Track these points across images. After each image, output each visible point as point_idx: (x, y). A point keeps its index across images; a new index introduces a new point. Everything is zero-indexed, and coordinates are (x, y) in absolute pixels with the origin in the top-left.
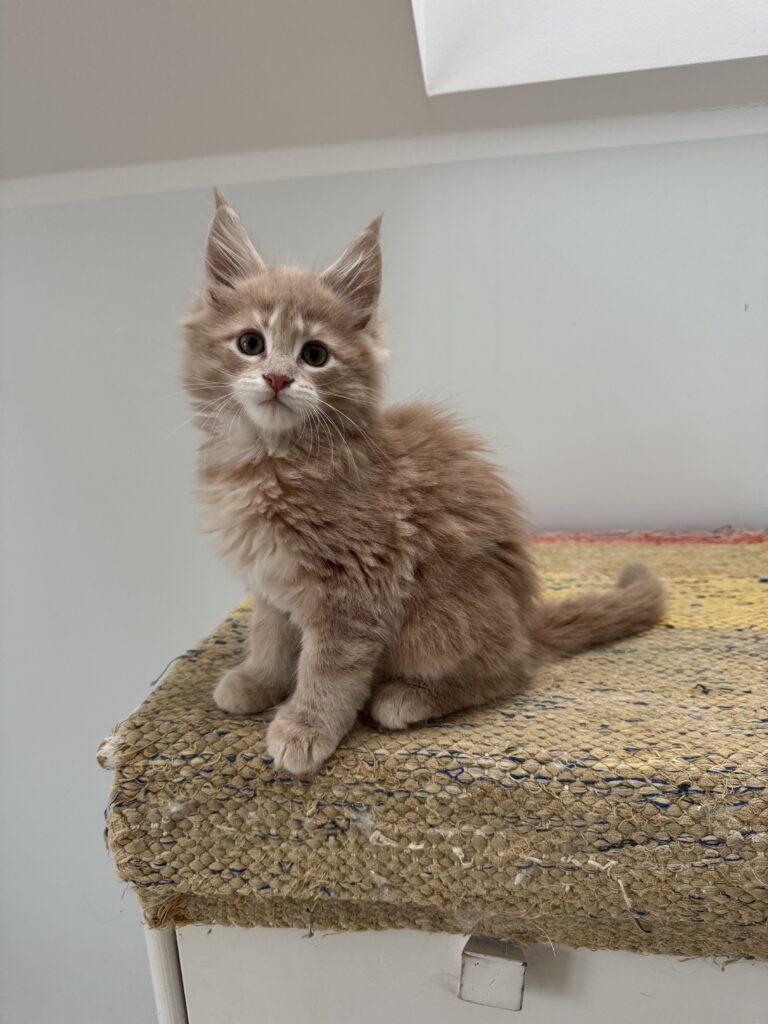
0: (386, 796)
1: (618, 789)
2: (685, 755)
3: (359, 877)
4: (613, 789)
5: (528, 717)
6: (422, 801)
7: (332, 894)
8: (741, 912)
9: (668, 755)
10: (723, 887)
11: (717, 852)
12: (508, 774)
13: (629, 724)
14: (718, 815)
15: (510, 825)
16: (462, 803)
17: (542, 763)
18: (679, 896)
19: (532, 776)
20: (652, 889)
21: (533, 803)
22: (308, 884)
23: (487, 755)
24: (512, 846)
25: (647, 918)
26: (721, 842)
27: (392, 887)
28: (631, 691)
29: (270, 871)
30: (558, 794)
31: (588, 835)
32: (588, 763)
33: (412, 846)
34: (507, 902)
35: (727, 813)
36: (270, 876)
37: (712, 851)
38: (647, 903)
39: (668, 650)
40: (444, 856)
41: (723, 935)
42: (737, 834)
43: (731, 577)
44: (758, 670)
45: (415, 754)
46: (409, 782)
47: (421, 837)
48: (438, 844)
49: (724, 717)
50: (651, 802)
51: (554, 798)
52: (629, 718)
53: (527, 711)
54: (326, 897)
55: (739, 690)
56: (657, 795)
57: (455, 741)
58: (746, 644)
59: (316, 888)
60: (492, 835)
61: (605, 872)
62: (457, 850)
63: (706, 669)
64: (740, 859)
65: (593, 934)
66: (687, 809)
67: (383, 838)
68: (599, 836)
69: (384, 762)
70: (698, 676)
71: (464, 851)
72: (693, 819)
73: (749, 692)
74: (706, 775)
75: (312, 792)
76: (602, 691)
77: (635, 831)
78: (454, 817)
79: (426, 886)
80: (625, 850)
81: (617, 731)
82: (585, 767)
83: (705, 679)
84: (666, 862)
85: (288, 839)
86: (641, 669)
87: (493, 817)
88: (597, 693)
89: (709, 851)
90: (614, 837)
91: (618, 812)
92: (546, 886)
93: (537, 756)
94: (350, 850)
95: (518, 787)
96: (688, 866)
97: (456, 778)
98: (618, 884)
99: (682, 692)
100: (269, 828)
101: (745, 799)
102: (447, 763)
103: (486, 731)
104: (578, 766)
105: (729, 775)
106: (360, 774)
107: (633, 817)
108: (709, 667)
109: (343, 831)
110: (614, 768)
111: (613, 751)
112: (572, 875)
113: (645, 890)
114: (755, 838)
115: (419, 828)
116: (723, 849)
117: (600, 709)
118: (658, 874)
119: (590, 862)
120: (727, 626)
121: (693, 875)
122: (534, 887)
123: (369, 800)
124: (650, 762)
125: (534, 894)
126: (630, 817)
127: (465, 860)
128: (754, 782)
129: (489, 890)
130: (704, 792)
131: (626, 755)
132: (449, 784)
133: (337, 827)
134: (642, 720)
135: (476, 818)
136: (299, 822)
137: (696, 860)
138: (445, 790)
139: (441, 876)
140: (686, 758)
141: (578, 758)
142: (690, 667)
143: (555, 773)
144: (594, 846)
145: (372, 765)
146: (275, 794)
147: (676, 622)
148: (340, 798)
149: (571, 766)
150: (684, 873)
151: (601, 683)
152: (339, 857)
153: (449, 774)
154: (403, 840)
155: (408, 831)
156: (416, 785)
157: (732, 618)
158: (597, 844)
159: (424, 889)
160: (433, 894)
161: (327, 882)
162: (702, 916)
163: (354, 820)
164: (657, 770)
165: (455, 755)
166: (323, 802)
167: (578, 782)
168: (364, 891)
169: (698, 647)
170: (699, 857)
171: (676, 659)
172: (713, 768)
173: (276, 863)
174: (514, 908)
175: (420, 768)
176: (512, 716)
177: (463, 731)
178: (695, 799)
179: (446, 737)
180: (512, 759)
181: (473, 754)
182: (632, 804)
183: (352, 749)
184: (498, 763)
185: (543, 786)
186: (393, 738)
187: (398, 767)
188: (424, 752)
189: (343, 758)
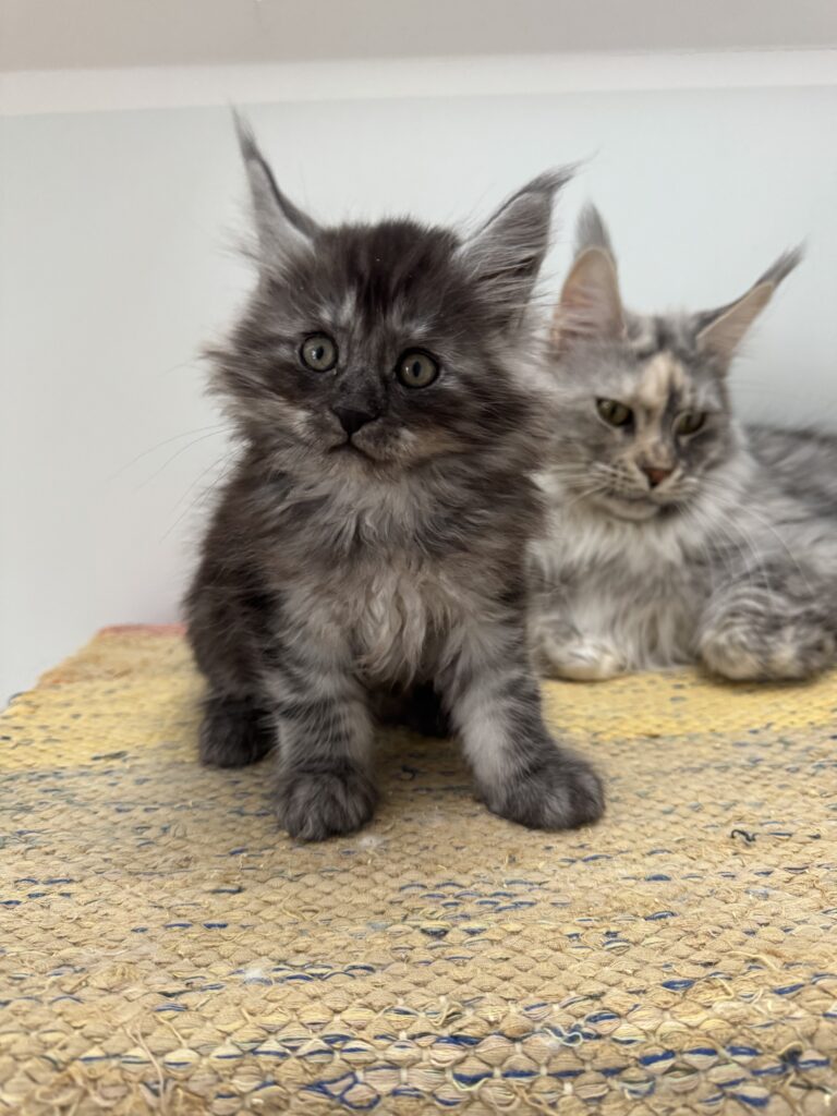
1: (668, 1079)
2: (777, 985)
4: (659, 1079)
5: (472, 933)
9: (747, 989)
12: (449, 1075)
13: (653, 926)
17: (514, 1040)
19: (497, 1072)
23: (403, 1035)
28: (634, 856)
30: (554, 1105)
32: (604, 1027)
39: (666, 774)
44: (813, 796)
45: (254, 1052)
49: (803, 889)
50: (734, 1097)
52: (650, 913)
53: (466, 917)
55: (802, 835)
56: (744, 1080)
57: (337, 1012)
58: (774, 754)
63: (735, 803)
66: (802, 1103)
69: (186, 1080)
70: (730, 815)
73: (817, 837)
74: (825, 1025)
76: (585, 860)
81: (636, 943)
82: (599, 1037)
83: (741, 819)
86: (637, 811)
88: (580, 866)
93: (503, 1026)
95: (472, 1099)
97: (342, 1097)
99: (717, 849)
102: (321, 1066)
103: (395, 977)
104: (587, 1036)
108: (738, 797)
110: (654, 1032)
111: (644, 992)
117: (592, 897)
120: (734, 727)
124: (719, 1007)
130: (825, 1063)
131: (669, 998)
134: (673, 914)
140: (780, 992)
141: (582, 1016)
142: (710, 799)
143: (542, 1062)
145: (156, 1093)
147: (659, 726)
149: (573, 1039)
151: (582, 847)
153: (326, 1092)
164: (734, 1025)
165: (336, 1046)
167: (591, 1077)
169: (707, 766)
171: (684, 787)
175: (265, 1085)
176: (440, 934)
177: (352, 985)
178: (815, 1081)
179: (317, 1004)
180: (455, 1039)
181: (376, 1038)
182: (699, 1107)
183: (117, 1056)
184: (426, 1054)
185: (522, 1092)
186: (204, 1019)
187: (218, 1088)
188: (272, 1045)
189: (94, 1081)
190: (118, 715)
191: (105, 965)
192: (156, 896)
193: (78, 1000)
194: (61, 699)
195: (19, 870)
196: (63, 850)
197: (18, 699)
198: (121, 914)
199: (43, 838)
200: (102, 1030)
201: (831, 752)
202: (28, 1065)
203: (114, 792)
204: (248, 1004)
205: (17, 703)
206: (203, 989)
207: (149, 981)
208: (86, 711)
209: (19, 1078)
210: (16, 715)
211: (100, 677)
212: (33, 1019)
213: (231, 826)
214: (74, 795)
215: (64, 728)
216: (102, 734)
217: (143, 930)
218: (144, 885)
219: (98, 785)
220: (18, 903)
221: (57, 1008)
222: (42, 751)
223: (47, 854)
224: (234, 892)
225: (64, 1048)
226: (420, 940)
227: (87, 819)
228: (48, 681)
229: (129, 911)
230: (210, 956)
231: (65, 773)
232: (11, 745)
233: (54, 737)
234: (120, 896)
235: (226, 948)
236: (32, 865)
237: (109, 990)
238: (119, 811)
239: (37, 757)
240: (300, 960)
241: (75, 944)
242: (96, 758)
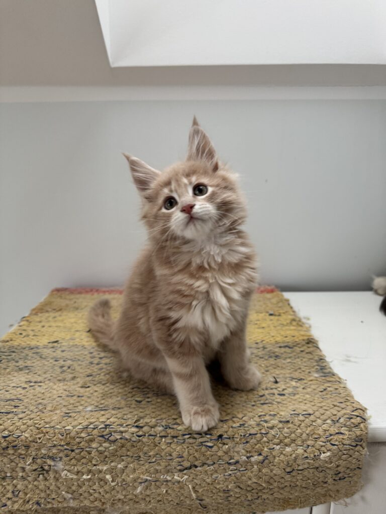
0: (70, 452)
1: (189, 440)
3: (56, 495)
4: (187, 440)
5: (148, 402)
6: (89, 453)
7: (42, 505)
8: (247, 495)
10: (238, 484)
11: (235, 468)
12: (135, 435)
14: (236, 449)
15: (136, 461)
16: (111, 452)
17: (152, 427)
18: (218, 491)
19: (147, 435)
20: (206, 488)
21: (147, 449)
22: (28, 502)
23: (124, 425)
24: (137, 472)
25: (204, 502)
26: (237, 462)
27: (74, 499)
29: (7, 496)
30: (159, 443)
31: (174, 464)
32: (175, 426)
33: (85, 477)
34: (135, 501)
35: (240, 448)
36: (7, 500)
37: (233, 467)
38: (203, 495)
40: (102, 480)
41: (242, 504)
42: (244, 458)
43: (257, 312)
44: (262, 367)
45: (87, 428)
46: (83, 443)
47: (90, 471)
48: (98, 474)
50: (204, 445)
51: (157, 446)
53: (148, 398)
54: (38, 507)
56: (208, 441)
57: (108, 419)
58: (259, 351)
59: (33, 503)
60: (127, 467)
61: (183, 482)
62: (108, 477)
64: (246, 470)
65: (180, 510)
66: (222, 447)
67: (69, 474)
68: (180, 464)
69: (70, 433)
71: (112, 477)
72: (224, 452)
74: (231, 429)
75: (30, 452)
77: (197, 460)
78: (107, 459)
79: (92, 497)
80: (192, 470)
84: (212, 475)
85: (17, 478)
87: (127, 457)
89: (232, 467)
90: (187, 464)
91: (188, 452)
92: (154, 491)
93: (150, 424)
94: (51, 481)
95: (140, 441)
96: (222, 475)
97: (108, 439)
98: (189, 487)
100: (6, 473)
101: (248, 440)
102: (103, 432)
103: (125, 410)
104: (170, 428)
105: (241, 428)
106: (56, 441)
107: (195, 454)
109: (47, 471)
110: (187, 428)
112: (167, 484)
113: (202, 489)
114: (253, 459)
115: (88, 467)
116: (239, 466)
118: (208, 481)
119: (175, 477)
120: (251, 341)
121: (224, 480)
122: (148, 492)
123: (61, 455)
125: (148, 496)
126: (194, 454)
127: (113, 481)
128: (253, 431)
129: (125, 496)
130: (229, 438)
132: (105, 442)
133: (44, 470)
135: (118, 458)
136: (23, 469)
137: (226, 472)
138: (102, 446)
139: (101, 491)
140: (222, 420)
141: (170, 423)
143: (158, 432)
144: (177, 469)
145: (63, 436)
146: (9, 454)
148: (45, 455)
149: (166, 428)
150: (221, 479)
152: (45, 485)
153: (104, 437)
154: (80, 473)
155: (82, 469)
156: (87, 445)
157: (254, 336)
158: (179, 468)
159: (92, 498)
160: (96, 500)
161: (39, 499)
162: (230, 499)
163: (53, 466)
165: (108, 427)
166: (36, 457)
167: (169, 438)
168: (60, 502)
170: (227, 471)
172: (234, 425)
173: (10, 491)
174: (138, 504)
175: (89, 435)
176: (140, 402)
177: (113, 412)
178: (225, 442)
179: (104, 417)
180: (137, 427)
181: (118, 425)
182: (195, 447)
183: (53, 427)
184: (130, 429)
185: (152, 440)
186: (75, 420)
187: (77, 436)
188: (92, 426)
189: (47, 432)
190: (57, 327)
191: (51, 405)
192: (65, 387)
193: (43, 412)
194: (38, 320)
195: (27, 378)
196: (40, 373)
197: (24, 319)
198: (55, 392)
199: (33, 368)
200: (49, 421)
201: (276, 352)
202: (31, 428)
203: (55, 354)
204: (87, 416)
205: (24, 321)
206: (75, 412)
207: (62, 410)
208: (47, 325)
209: (28, 431)
210: (24, 325)
211: (51, 311)
212: (32, 416)
213: (88, 367)
214: (42, 355)
215: (39, 331)
216: (51, 334)
217: (61, 397)
218: (62, 384)
219: (49, 351)
220: (26, 388)
221: (38, 414)
222: (33, 339)
223: (34, 374)
224: (87, 388)
225: (40, 424)
226: (134, 402)
227: (46, 363)
228: (34, 312)
229: (57, 391)
230: (78, 404)
231: (40, 347)
232: (22, 336)
233: (36, 334)
234: (55, 387)
235: (83, 402)
236: (30, 377)
237: (51, 411)
238: (56, 361)
239: (31, 341)
240: (101, 406)
241: (43, 399)
242: (49, 343)
